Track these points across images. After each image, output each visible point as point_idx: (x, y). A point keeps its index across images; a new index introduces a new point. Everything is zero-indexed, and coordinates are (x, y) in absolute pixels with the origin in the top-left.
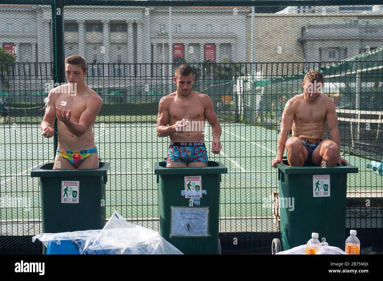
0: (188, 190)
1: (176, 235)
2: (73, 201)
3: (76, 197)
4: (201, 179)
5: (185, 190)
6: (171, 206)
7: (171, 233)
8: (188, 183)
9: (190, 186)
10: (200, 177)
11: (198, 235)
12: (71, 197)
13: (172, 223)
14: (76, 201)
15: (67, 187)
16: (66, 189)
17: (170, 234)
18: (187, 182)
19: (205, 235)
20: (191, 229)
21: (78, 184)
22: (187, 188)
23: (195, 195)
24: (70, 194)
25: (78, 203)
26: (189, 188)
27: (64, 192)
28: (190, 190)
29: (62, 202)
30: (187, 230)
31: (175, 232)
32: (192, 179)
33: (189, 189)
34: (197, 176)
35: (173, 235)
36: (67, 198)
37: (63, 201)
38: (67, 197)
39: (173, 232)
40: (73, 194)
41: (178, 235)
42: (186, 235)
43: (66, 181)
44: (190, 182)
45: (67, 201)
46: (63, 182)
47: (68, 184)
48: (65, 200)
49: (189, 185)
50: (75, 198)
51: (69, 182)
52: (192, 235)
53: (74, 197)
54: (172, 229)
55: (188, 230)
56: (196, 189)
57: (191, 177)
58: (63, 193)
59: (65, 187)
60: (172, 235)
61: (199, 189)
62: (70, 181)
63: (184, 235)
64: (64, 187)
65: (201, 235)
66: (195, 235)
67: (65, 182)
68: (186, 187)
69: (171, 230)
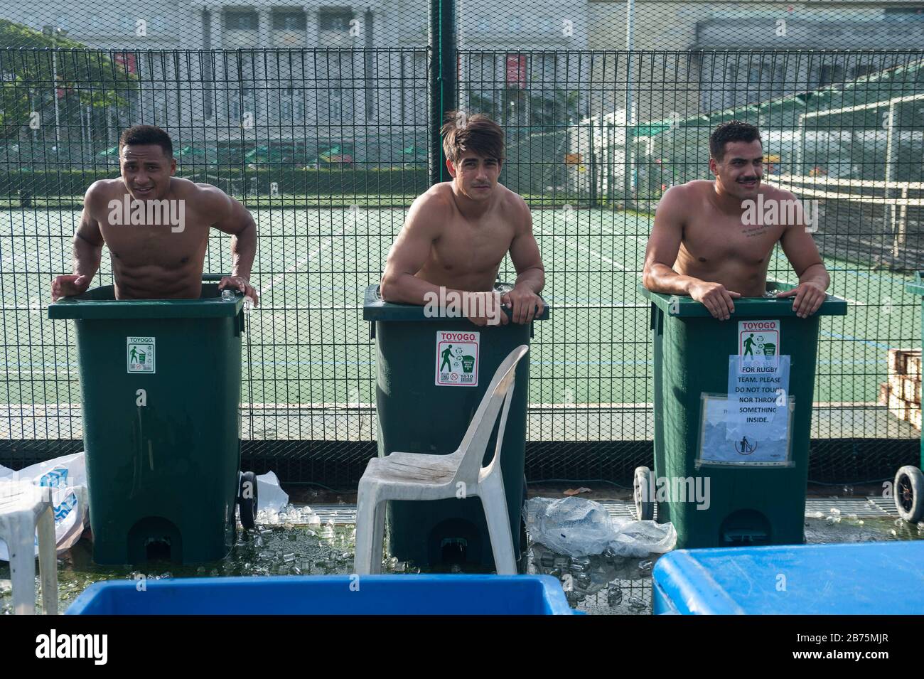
0: (746, 354)
1: (711, 463)
2: (463, 380)
3: (471, 370)
4: (778, 328)
6: (702, 393)
7: (699, 459)
8: (745, 336)
9: (752, 345)
10: (777, 323)
11: (765, 464)
12: (459, 370)
13: (704, 434)
14: (471, 380)
15: (450, 346)
16: (447, 352)
17: (696, 461)
18: (743, 336)
19: (782, 464)
20: (749, 450)
21: (477, 340)
22: (744, 349)
23: (762, 366)
25: (476, 385)
26: (749, 349)
27: (442, 360)
28: (752, 354)
29: (437, 384)
30: (740, 450)
31: (708, 454)
32: (758, 328)
33: (749, 353)
34: (770, 321)
35: (705, 462)
36: (450, 373)
37: (439, 382)
38: (450, 370)
39: (703, 454)
40: (464, 365)
41: (717, 463)
42: (737, 463)
43: (447, 332)
44: (752, 335)
45: (450, 380)
46: (439, 334)
47: (452, 339)
48: (445, 377)
49: (749, 341)
50: (470, 374)
51: (455, 333)
52: (752, 464)
53: (465, 370)
54: (703, 447)
55: (743, 450)
56: (765, 353)
57: (755, 322)
58: (440, 360)
59: (444, 347)
60: (701, 461)
61: (773, 353)
62: (458, 333)
63: (731, 463)
64: (441, 347)
65: (771, 464)
66: (758, 464)
67: (444, 334)
69: (700, 450)
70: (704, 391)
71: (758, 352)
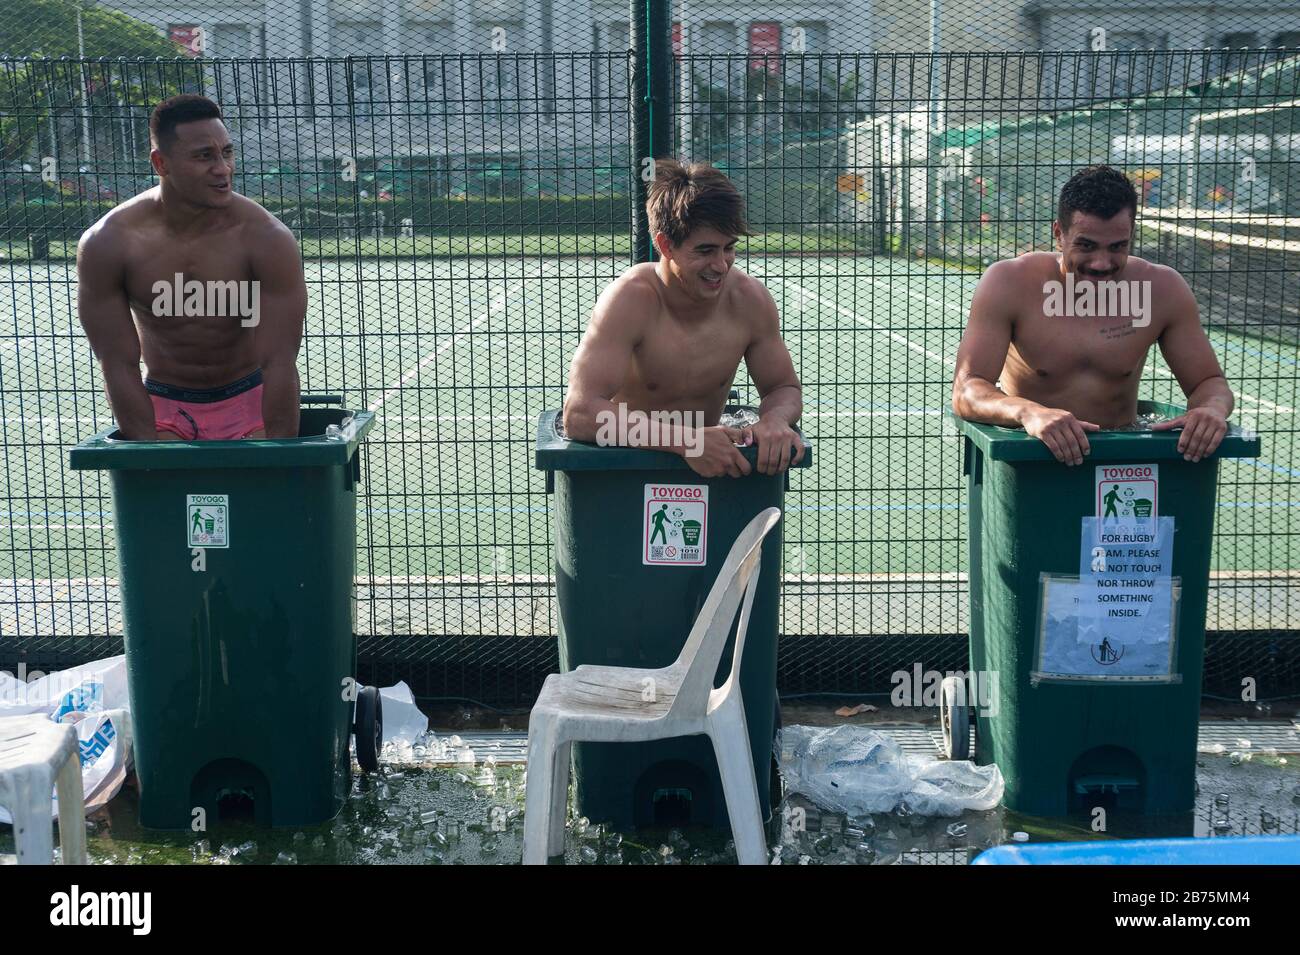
0: (1107, 515)
1: (1055, 676)
2: (684, 556)
3: (695, 542)
4: (1155, 476)
5: (1097, 517)
6: (1042, 573)
7: (1037, 670)
8: (1107, 488)
9: (1116, 502)
10: (1155, 469)
11: (1136, 679)
12: (678, 542)
13: (1044, 634)
14: (695, 557)
15: (665, 507)
16: (661, 515)
17: (1033, 673)
18: (1103, 488)
19: (1162, 678)
20: (1112, 658)
21: (705, 497)
22: (1104, 507)
23: (1131, 533)
24: (674, 533)
25: (704, 564)
26: (1111, 507)
27: (652, 527)
28: (1116, 515)
29: (645, 562)
30: (1099, 659)
31: (1051, 664)
32: (1125, 476)
33: (1111, 512)
34: (1143, 466)
35: (1046, 675)
36: (665, 546)
37: (648, 559)
38: (665, 542)
39: (1042, 663)
40: (685, 534)
41: (1063, 677)
42: (1094, 678)
43: (659, 486)
44: (1116, 487)
45: (665, 556)
46: (648, 489)
47: (668, 496)
48: (657, 553)
49: (1112, 496)
50: (694, 547)
51: (671, 486)
52: (1116, 678)
53: (687, 542)
54: (1043, 654)
55: (1103, 659)
56: (1136, 513)
57: (1122, 467)
58: (649, 527)
59: (655, 508)
60: (1040, 674)
61: (1149, 513)
62: (676, 486)
63: (1085, 677)
64: (652, 508)
65: (1146, 678)
66: (1126, 679)
67: (655, 489)
68: (1101, 506)
69: (1038, 657)
70: (1044, 570)
71: (1126, 513)
